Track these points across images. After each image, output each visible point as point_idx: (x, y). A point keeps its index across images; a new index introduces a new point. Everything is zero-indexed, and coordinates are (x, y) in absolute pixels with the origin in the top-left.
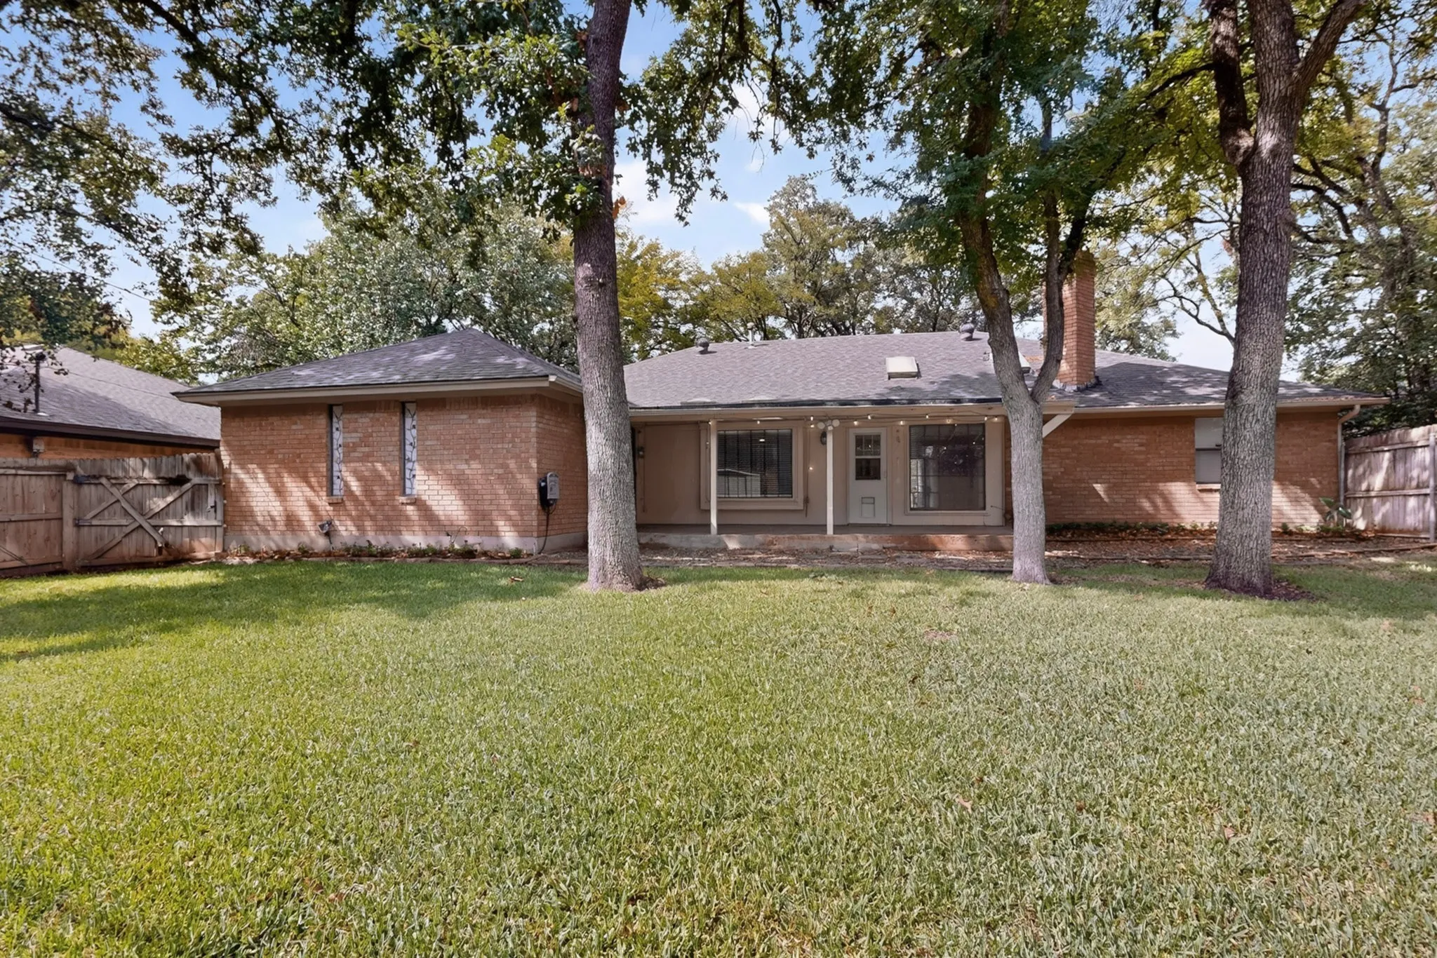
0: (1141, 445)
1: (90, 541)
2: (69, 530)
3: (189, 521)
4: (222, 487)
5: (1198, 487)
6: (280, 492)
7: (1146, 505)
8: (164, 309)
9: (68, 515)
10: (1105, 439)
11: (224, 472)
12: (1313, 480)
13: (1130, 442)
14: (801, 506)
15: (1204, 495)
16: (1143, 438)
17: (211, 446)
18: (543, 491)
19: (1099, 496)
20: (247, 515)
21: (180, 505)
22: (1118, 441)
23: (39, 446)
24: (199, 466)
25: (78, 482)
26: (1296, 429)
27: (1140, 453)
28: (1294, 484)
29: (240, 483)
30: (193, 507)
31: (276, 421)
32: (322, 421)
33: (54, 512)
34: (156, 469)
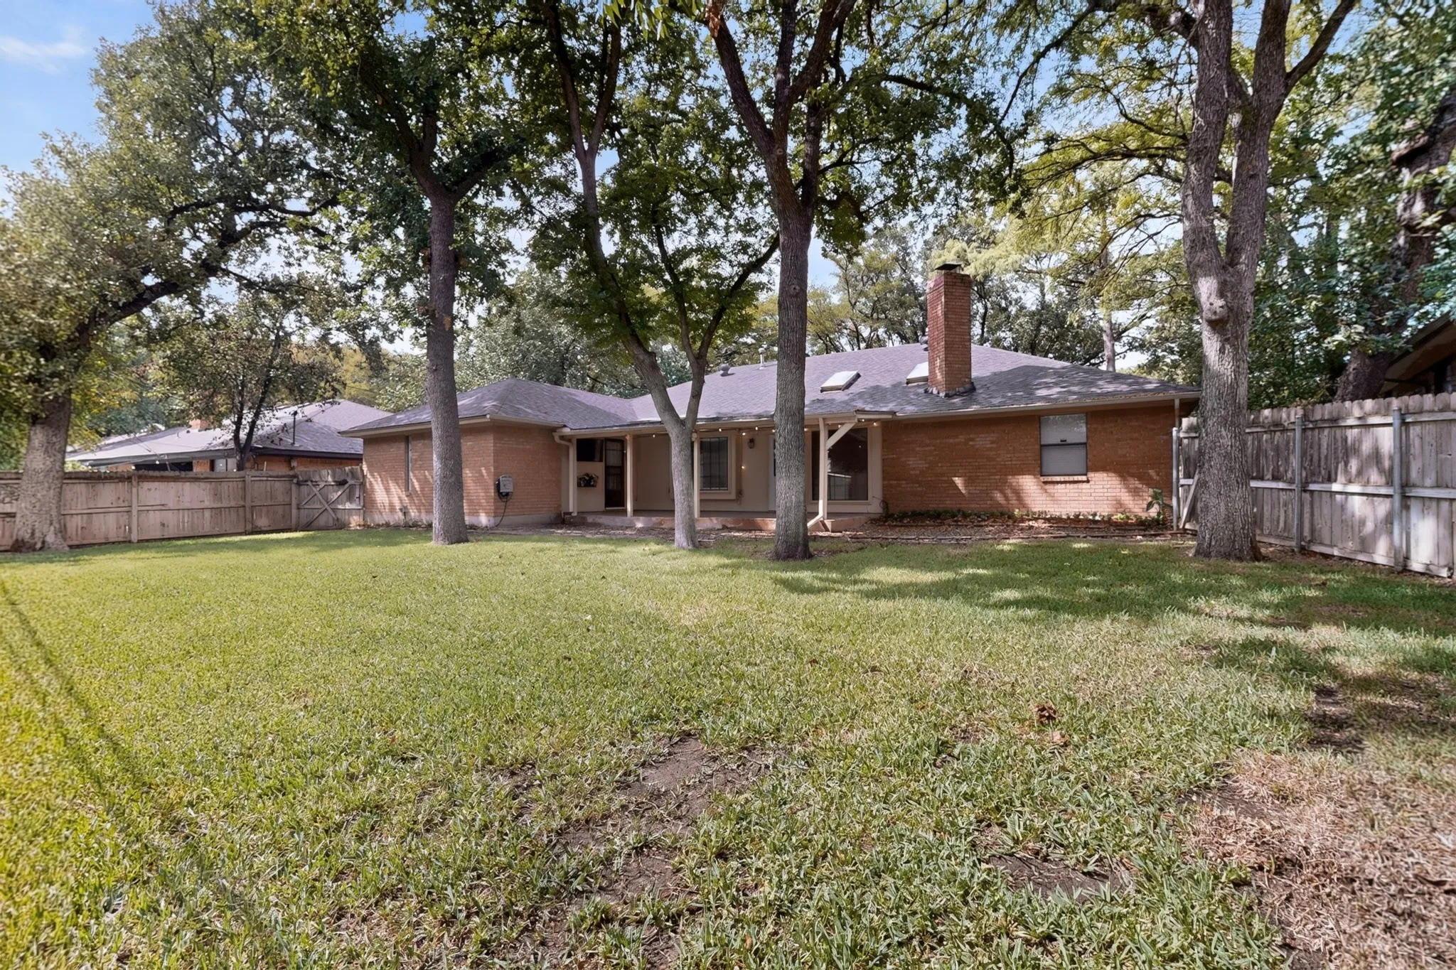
0: (993, 442)
1: (304, 517)
2: (294, 511)
3: (348, 506)
4: (363, 485)
5: (1042, 479)
6: (387, 490)
7: (998, 496)
8: (370, 377)
9: (294, 502)
10: (961, 438)
11: (364, 477)
12: (1152, 472)
13: (983, 441)
14: (733, 496)
15: (1047, 487)
16: (993, 436)
17: (357, 459)
18: (498, 487)
19: (957, 487)
20: (373, 502)
21: (344, 496)
22: (972, 440)
23: (294, 464)
24: (353, 474)
25: (299, 484)
26: (1134, 423)
27: (991, 449)
28: (1133, 476)
29: (371, 484)
30: (350, 498)
31: (385, 446)
32: (402, 446)
33: (287, 500)
34: (334, 476)
